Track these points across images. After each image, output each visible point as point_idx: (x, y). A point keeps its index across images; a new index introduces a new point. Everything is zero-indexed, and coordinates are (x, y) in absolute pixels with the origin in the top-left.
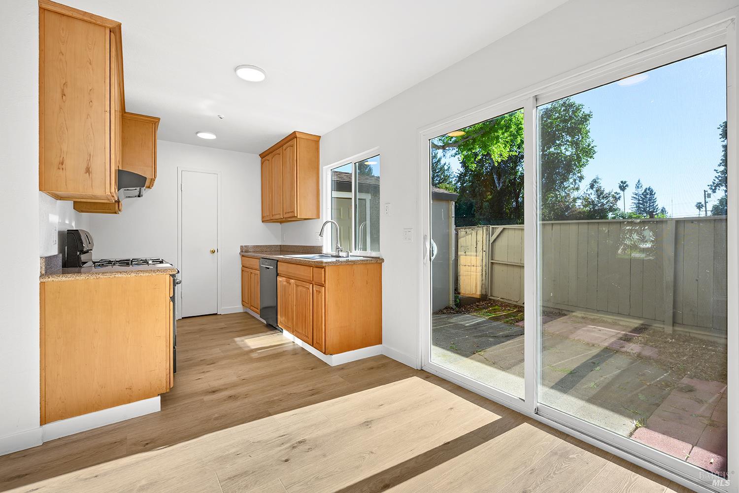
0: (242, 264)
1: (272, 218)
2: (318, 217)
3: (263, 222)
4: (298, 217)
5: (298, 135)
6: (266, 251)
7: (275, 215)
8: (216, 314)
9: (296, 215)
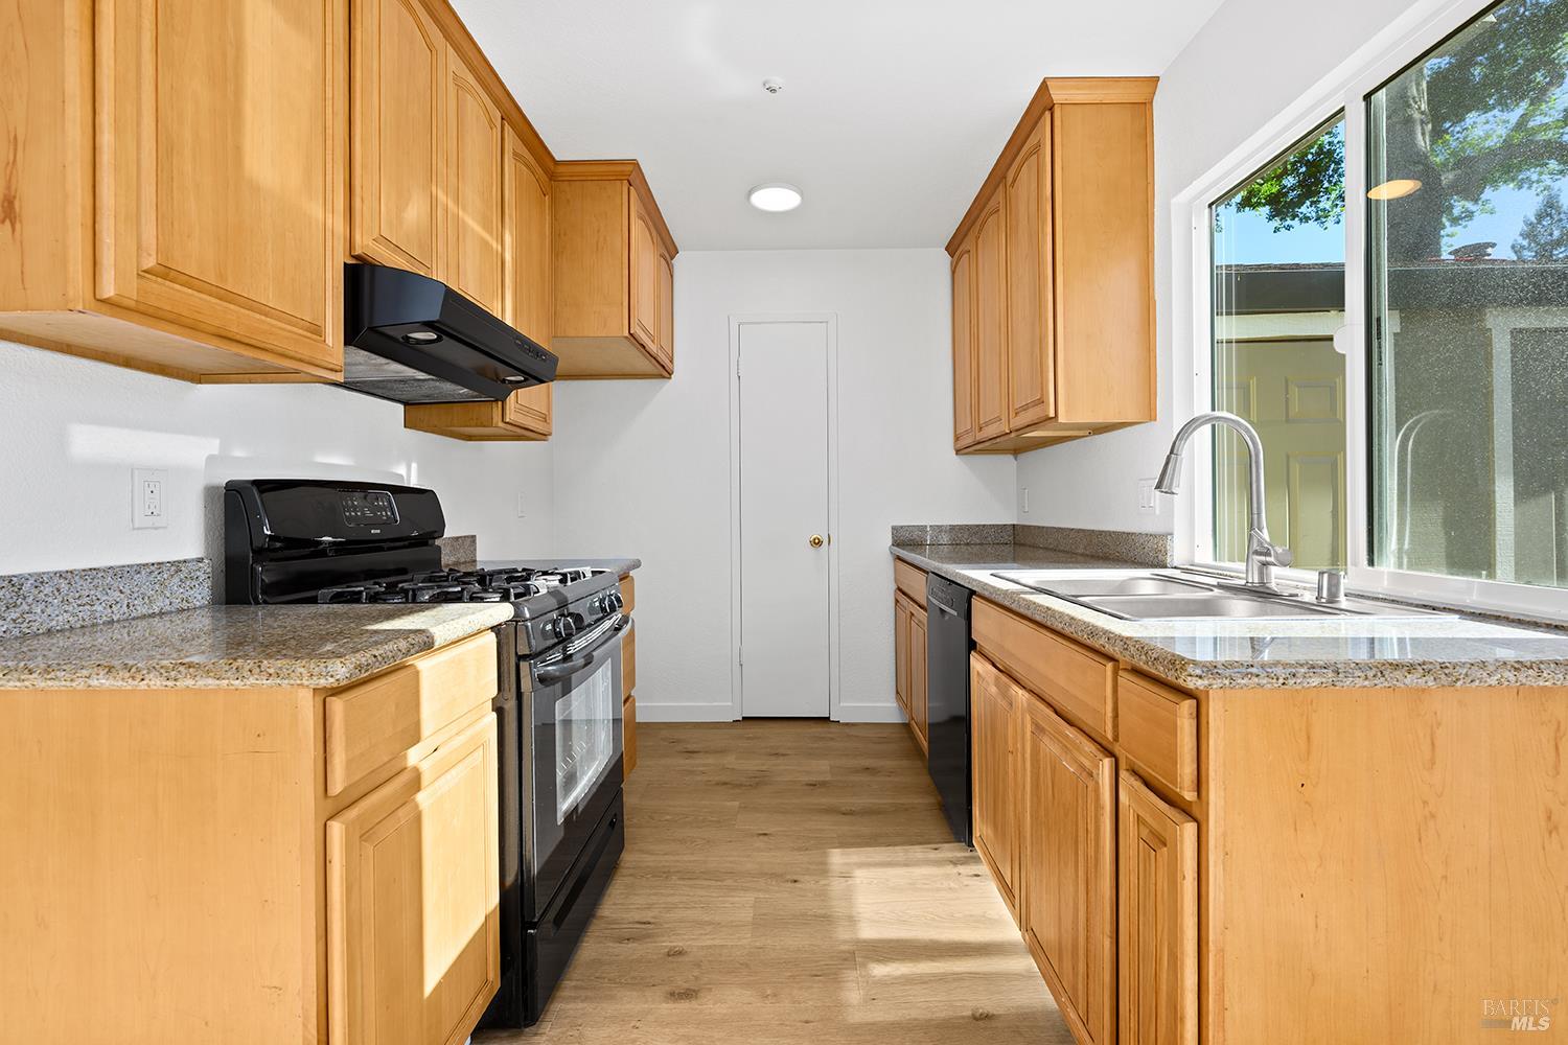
0: (896, 581)
1: (980, 436)
2: (1150, 415)
3: (958, 452)
4: (1062, 419)
5: (1057, 96)
6: (968, 544)
7: (987, 424)
8: (826, 719)
9: (1052, 414)
